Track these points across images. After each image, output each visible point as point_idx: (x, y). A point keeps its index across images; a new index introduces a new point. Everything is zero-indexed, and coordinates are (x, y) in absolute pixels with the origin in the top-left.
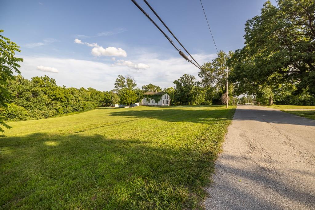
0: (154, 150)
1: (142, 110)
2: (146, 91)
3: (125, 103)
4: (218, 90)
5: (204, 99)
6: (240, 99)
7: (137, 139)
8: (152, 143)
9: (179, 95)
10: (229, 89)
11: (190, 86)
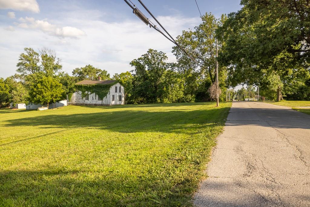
0: (92, 184)
1: (73, 113)
2: (81, 79)
3: (38, 102)
4: (204, 77)
5: (182, 93)
6: (238, 93)
7: (60, 168)
8: (88, 172)
9: (140, 86)
10: (220, 75)
11: (160, 70)
